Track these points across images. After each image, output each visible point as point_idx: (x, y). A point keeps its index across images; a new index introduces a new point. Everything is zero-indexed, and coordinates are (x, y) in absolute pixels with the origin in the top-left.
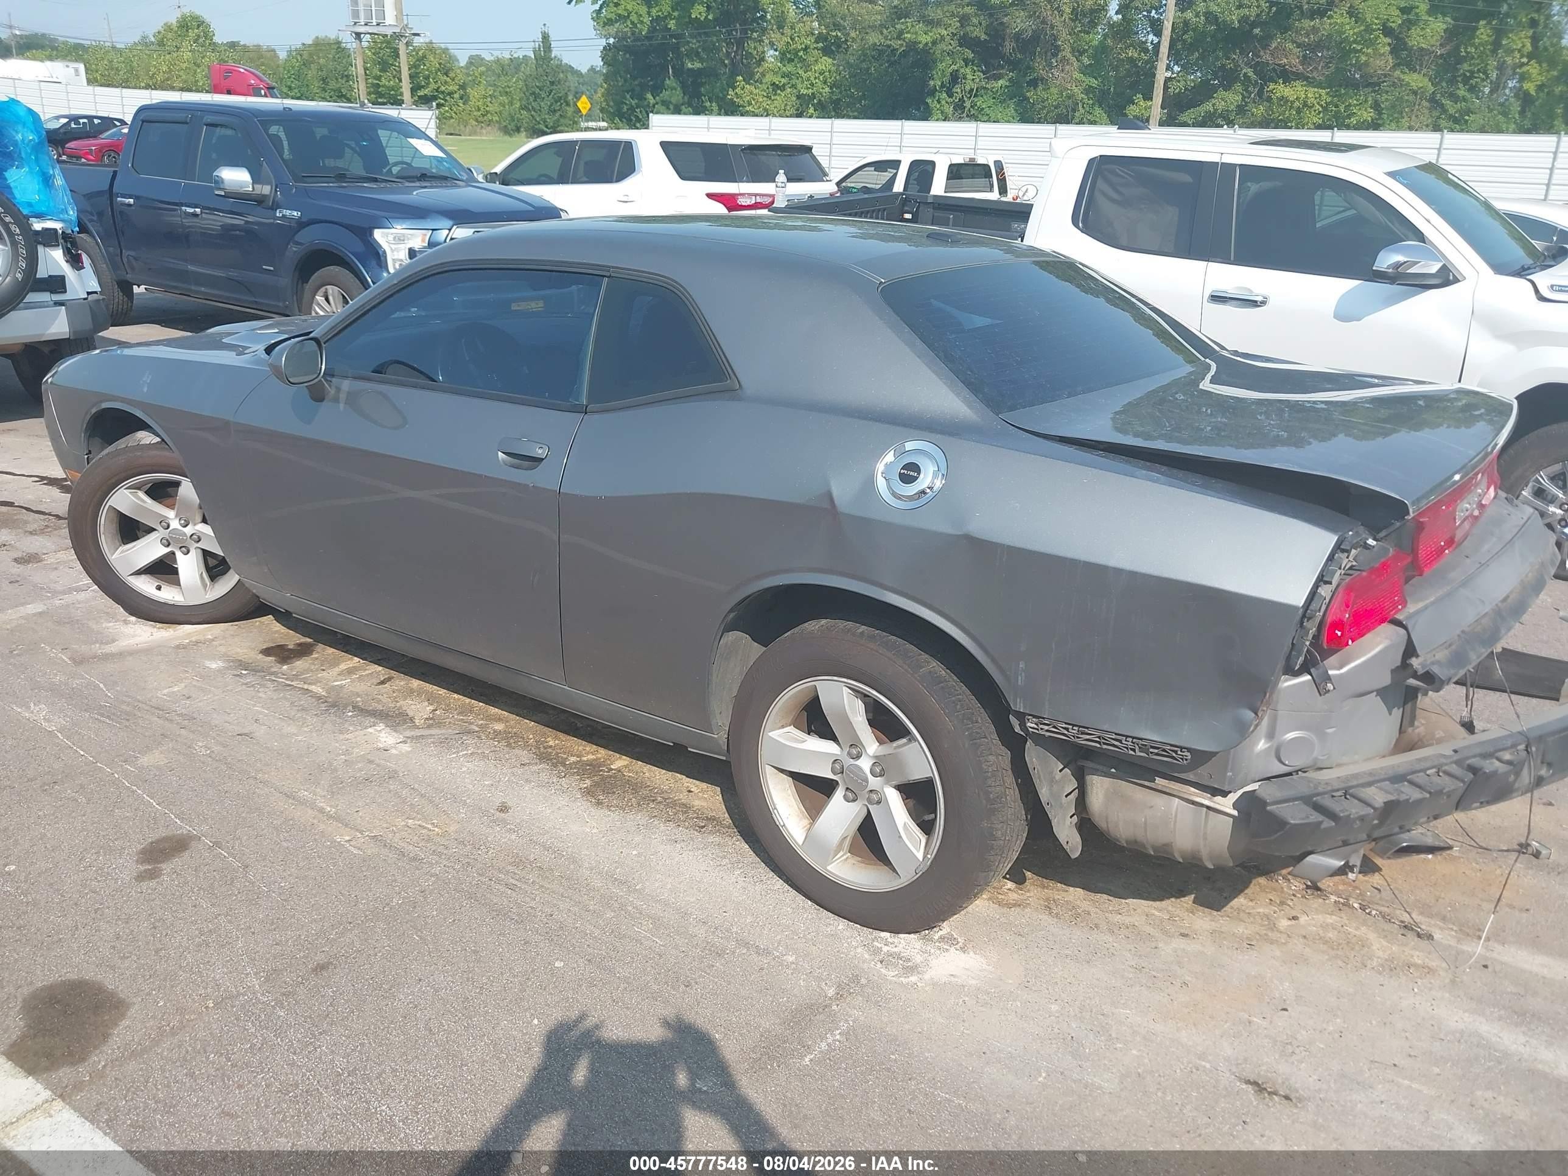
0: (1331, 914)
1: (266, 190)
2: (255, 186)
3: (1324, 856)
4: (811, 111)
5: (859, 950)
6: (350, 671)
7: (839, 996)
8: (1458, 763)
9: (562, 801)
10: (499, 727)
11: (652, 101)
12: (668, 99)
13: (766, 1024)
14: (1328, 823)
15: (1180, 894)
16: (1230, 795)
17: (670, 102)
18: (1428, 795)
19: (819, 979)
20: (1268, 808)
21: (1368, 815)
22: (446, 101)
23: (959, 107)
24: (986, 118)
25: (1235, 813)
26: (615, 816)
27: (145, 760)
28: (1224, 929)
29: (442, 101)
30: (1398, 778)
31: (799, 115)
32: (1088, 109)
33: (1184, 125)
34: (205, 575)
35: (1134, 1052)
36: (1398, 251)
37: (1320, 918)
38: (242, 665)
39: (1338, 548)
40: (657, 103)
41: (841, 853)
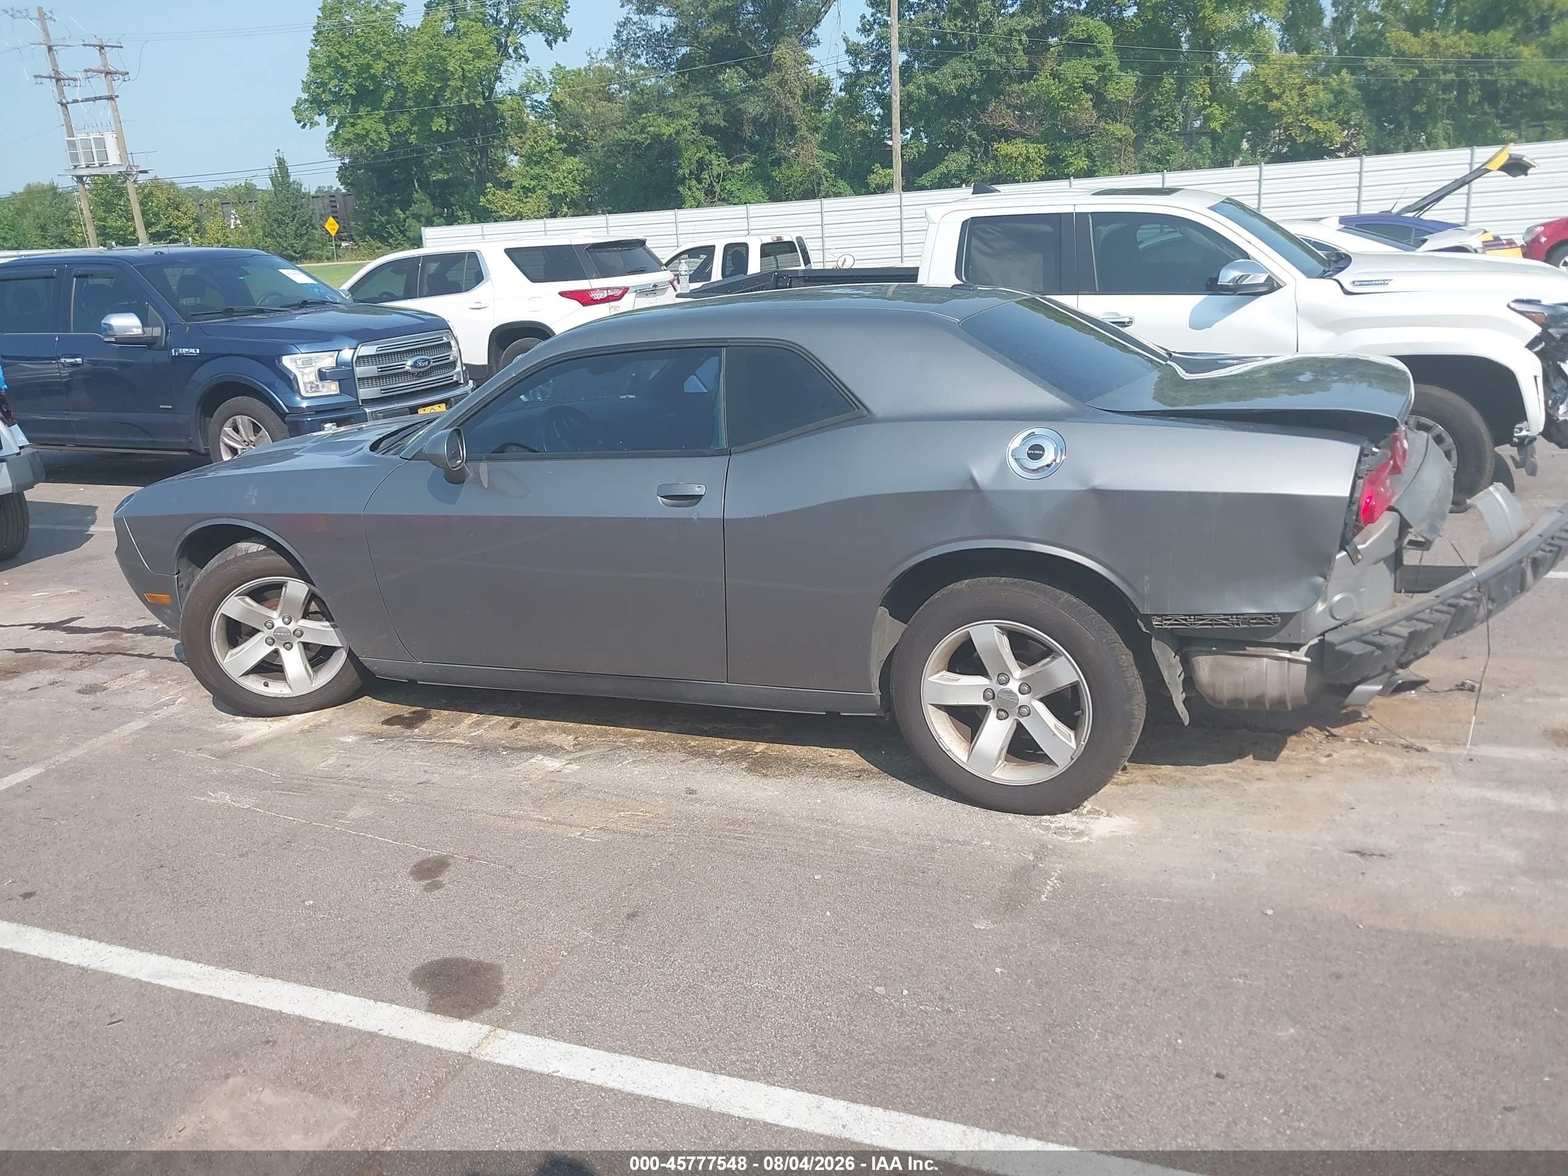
0: (1352, 749)
1: (157, 331)
2: (145, 329)
3: (1367, 684)
4: (565, 209)
5: (1034, 829)
6: (478, 724)
7: (1038, 858)
8: (1442, 603)
9: (735, 779)
10: (641, 740)
11: (402, 216)
12: (419, 212)
13: (999, 884)
14: (1378, 652)
15: (1241, 755)
16: (1301, 649)
17: (422, 215)
18: (1432, 626)
19: (1017, 851)
20: (1337, 648)
21: (1400, 643)
22: (180, 235)
23: (710, 192)
24: (736, 201)
25: (1308, 660)
26: (785, 781)
27: (353, 814)
28: (1284, 771)
29: (176, 237)
30: (1409, 618)
31: (554, 215)
32: (831, 182)
33: (922, 188)
34: (308, 667)
35: (1267, 851)
36: (1234, 268)
37: (1346, 752)
38: (373, 735)
39: (1362, 454)
40: (408, 217)
41: (1000, 762)
